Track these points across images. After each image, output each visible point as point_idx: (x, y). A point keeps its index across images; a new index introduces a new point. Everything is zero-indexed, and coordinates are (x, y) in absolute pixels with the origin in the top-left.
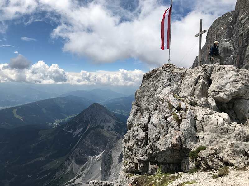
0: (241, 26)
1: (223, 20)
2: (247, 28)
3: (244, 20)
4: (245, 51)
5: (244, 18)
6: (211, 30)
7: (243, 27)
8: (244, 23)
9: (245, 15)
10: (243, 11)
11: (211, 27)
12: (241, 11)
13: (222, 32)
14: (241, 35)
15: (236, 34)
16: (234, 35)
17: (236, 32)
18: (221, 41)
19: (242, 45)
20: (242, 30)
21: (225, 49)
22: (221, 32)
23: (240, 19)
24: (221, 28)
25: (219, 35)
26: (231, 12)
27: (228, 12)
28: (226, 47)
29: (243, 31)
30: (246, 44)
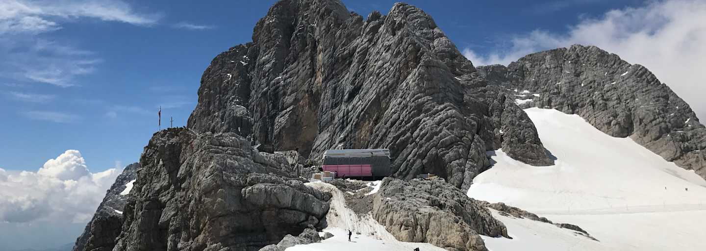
0: (264, 77)
1: (231, 59)
2: (273, 81)
3: (268, 66)
4: (273, 125)
5: (268, 61)
6: (209, 77)
7: (268, 79)
8: (268, 71)
9: (269, 55)
10: (266, 47)
11: (209, 70)
12: (263, 47)
13: (231, 84)
14: (265, 94)
15: (256, 91)
16: (253, 92)
17: (255, 87)
18: (229, 101)
19: (268, 114)
20: (265, 84)
21: (237, 120)
22: (228, 83)
23: (261, 61)
24: (228, 75)
25: (225, 89)
26: (247, 44)
27: (241, 45)
28: (238, 115)
29: (266, 86)
30: (273, 113)
